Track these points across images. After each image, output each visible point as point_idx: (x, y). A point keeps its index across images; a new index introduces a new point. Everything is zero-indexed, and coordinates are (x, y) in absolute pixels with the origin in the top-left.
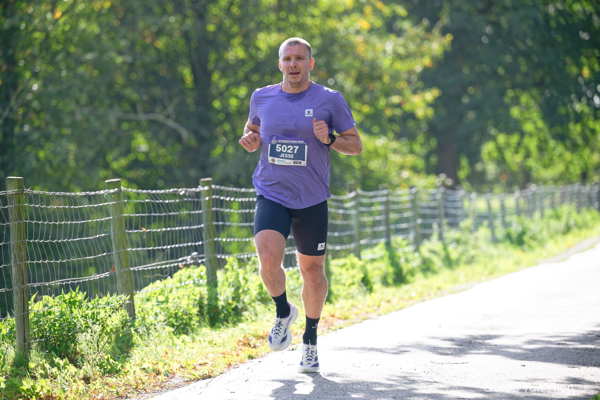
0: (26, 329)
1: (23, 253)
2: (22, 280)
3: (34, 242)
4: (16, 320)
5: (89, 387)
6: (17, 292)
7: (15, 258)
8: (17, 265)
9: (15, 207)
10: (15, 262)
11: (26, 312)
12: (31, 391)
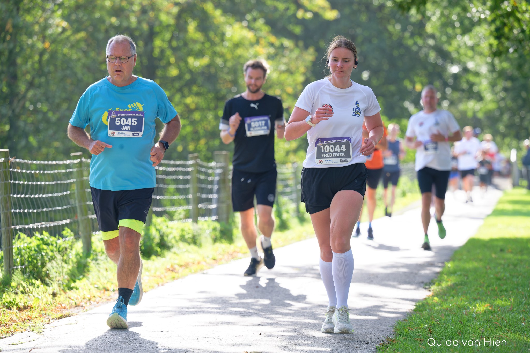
0: (11, 259)
1: (9, 205)
2: (8, 224)
3: (17, 197)
4: (4, 253)
5: (55, 300)
6: (4, 233)
7: (3, 208)
8: (4, 213)
9: (3, 171)
10: (3, 210)
11: (11, 246)
12: (12, 302)
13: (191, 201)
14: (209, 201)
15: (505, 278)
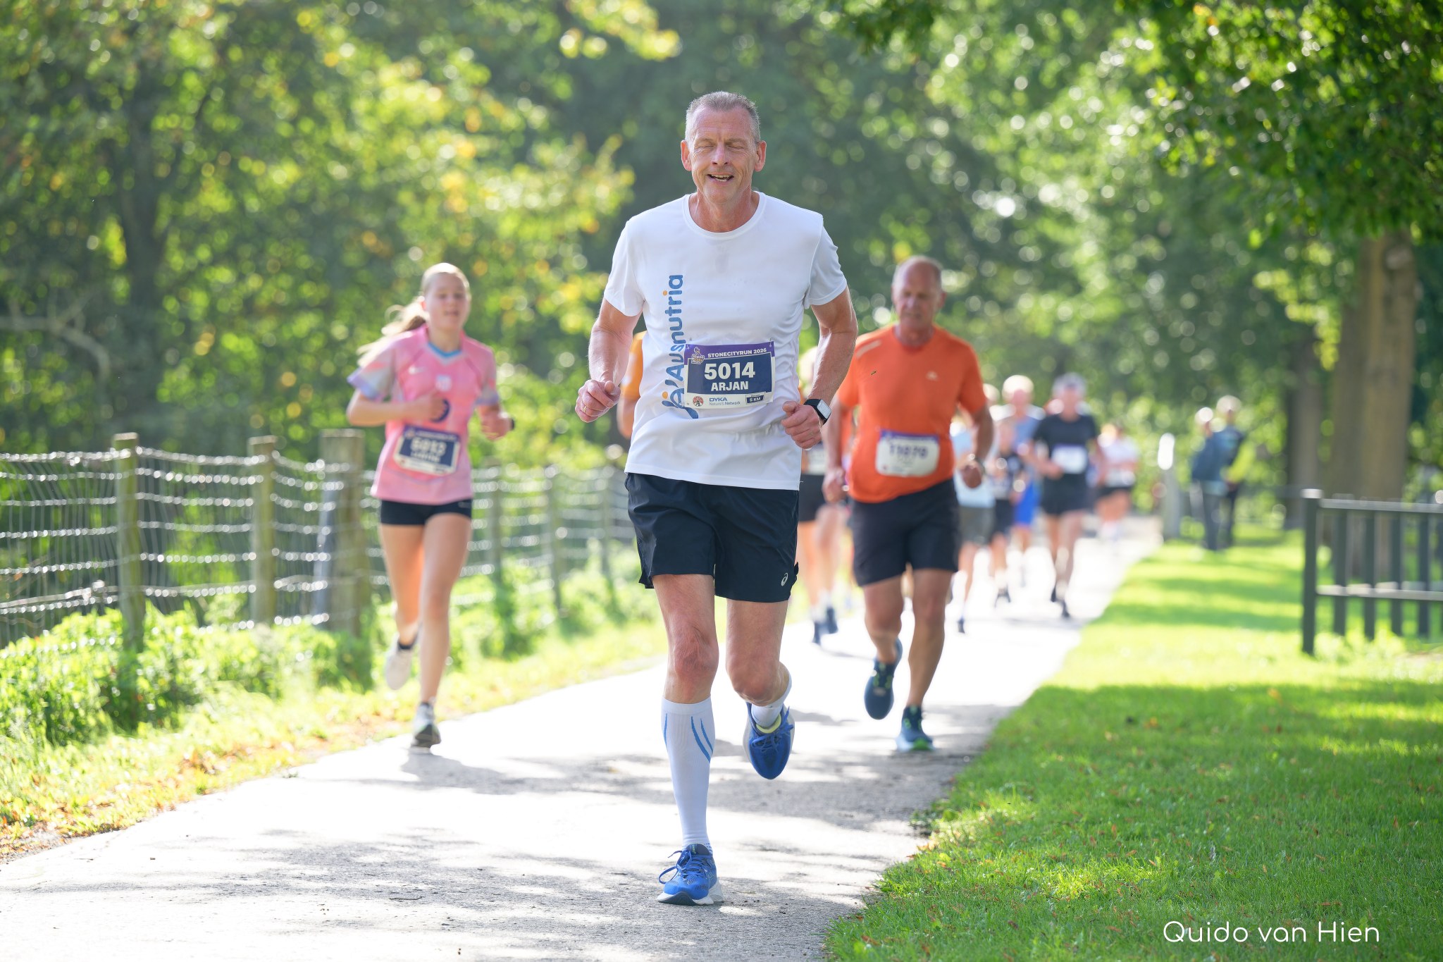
13: (254, 570)
14: (306, 570)
15: (1138, 799)
